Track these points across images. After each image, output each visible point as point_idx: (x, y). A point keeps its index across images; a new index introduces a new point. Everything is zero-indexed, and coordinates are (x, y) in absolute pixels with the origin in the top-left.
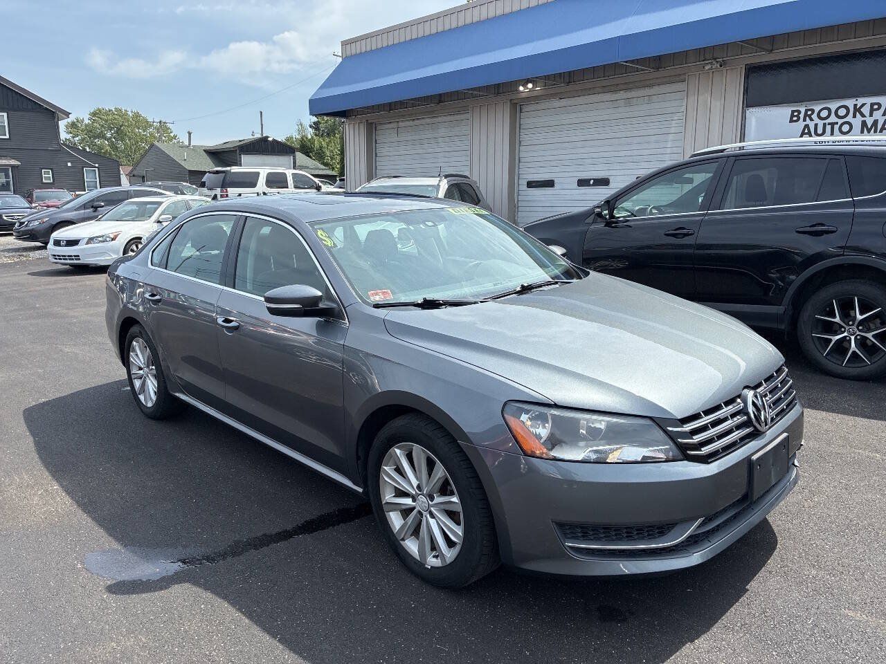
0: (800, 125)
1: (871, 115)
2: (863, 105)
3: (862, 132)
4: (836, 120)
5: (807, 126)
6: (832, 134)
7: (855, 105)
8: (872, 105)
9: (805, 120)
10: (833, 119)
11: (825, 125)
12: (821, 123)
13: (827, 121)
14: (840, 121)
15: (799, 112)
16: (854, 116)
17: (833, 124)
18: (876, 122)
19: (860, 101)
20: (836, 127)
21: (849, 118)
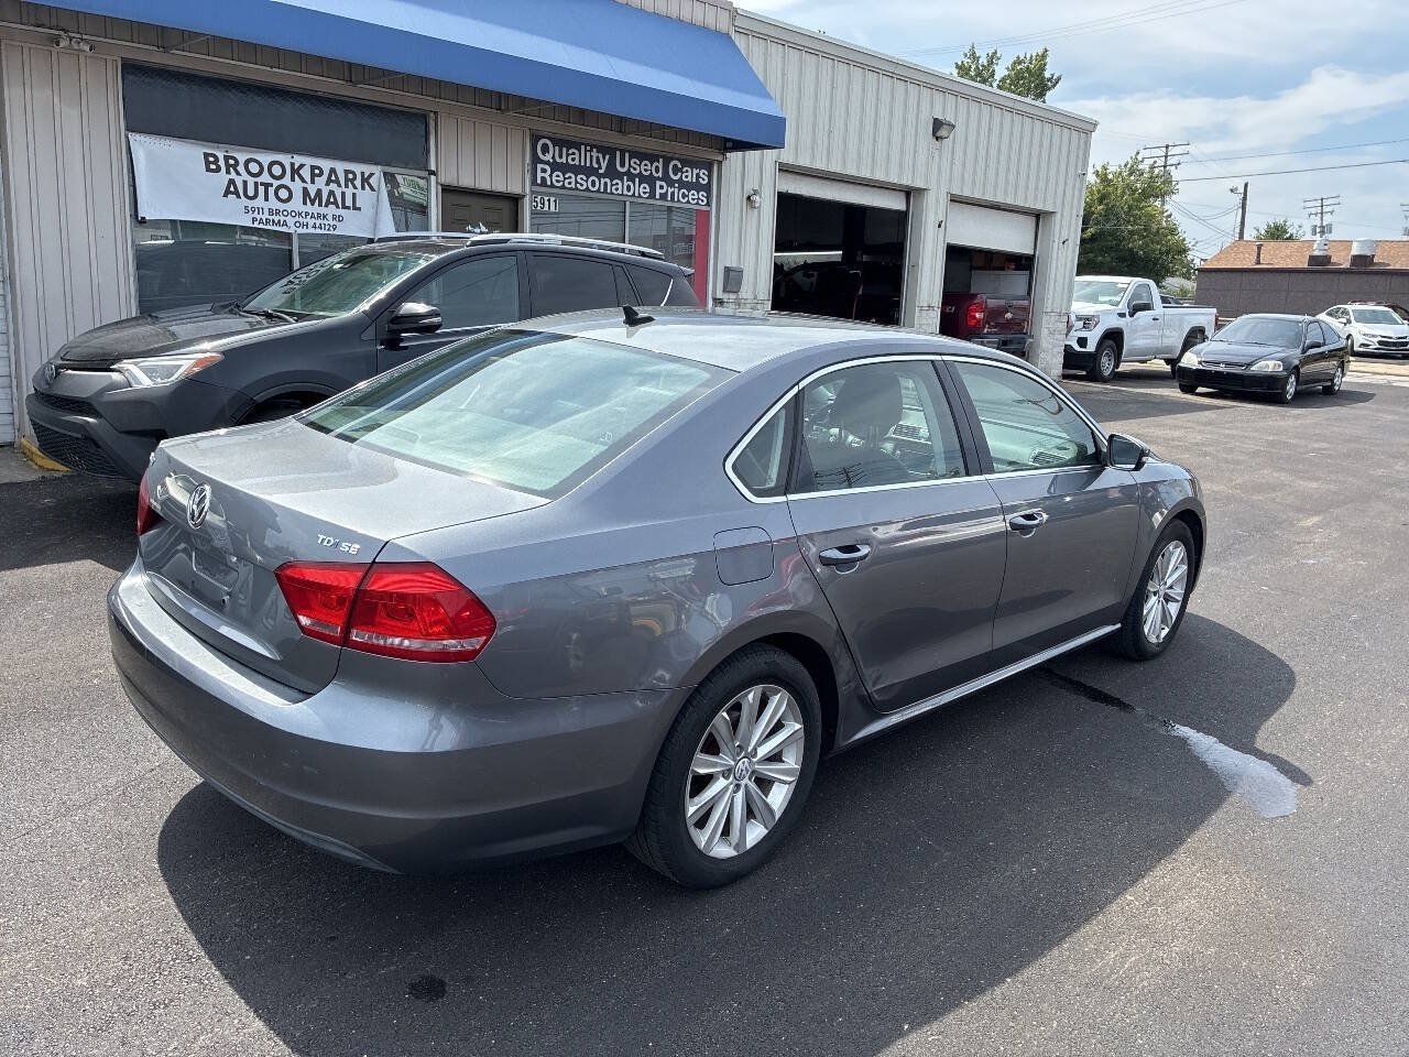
0: (223, 178)
1: (313, 182)
2: (302, 166)
3: (305, 203)
4: (269, 180)
5: (232, 182)
6: (266, 199)
7: (292, 164)
8: (313, 168)
9: (228, 172)
10: (265, 178)
11: (256, 183)
12: (251, 181)
13: (259, 180)
14: (276, 183)
15: (217, 159)
16: (293, 180)
17: (267, 186)
18: (319, 192)
19: (298, 160)
20: (271, 191)
21: (286, 181)
